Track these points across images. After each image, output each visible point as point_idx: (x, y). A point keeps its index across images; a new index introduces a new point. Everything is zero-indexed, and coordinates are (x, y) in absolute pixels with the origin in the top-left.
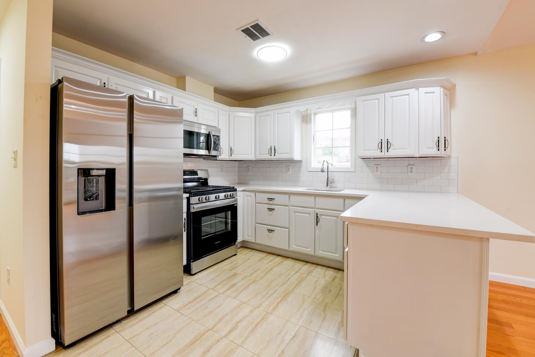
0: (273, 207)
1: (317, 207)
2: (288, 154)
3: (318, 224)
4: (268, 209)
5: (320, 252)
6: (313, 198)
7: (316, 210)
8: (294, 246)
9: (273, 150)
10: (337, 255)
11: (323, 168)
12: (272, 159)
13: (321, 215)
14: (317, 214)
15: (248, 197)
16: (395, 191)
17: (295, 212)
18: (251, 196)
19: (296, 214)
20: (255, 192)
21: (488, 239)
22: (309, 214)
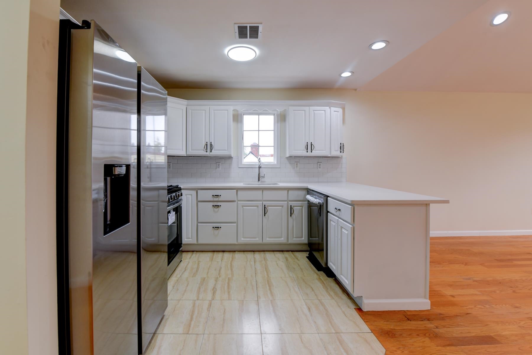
0: (219, 204)
1: (264, 199)
2: (226, 150)
3: (266, 215)
4: (213, 206)
5: (267, 239)
6: (261, 192)
7: (263, 202)
8: (242, 239)
9: (209, 146)
10: (283, 239)
11: (260, 165)
12: (208, 155)
13: (268, 206)
14: (265, 205)
15: (188, 196)
16: (318, 182)
17: (243, 206)
18: (191, 195)
19: (244, 208)
20: (197, 190)
21: (429, 204)
22: (258, 206)
